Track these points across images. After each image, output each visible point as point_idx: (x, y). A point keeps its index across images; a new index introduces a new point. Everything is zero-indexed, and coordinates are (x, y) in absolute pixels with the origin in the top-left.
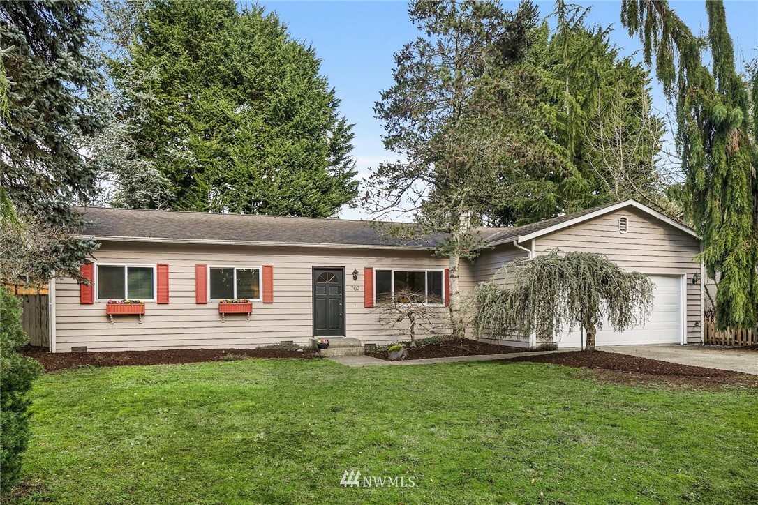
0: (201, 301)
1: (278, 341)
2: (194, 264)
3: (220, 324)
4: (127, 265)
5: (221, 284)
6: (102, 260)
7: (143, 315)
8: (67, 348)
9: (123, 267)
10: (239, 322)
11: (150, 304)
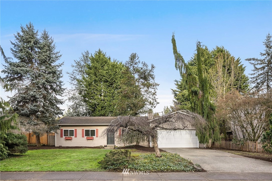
0: (83, 137)
1: (99, 146)
2: (82, 129)
3: (87, 141)
4: (69, 130)
5: (87, 133)
6: (64, 129)
7: (72, 139)
8: (58, 146)
9: (68, 130)
10: (91, 141)
11: (73, 137)
